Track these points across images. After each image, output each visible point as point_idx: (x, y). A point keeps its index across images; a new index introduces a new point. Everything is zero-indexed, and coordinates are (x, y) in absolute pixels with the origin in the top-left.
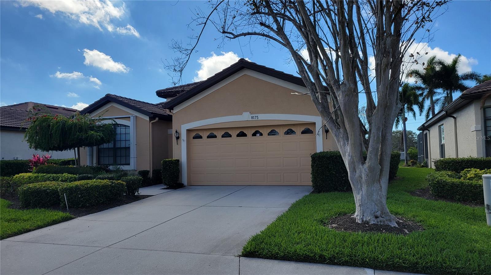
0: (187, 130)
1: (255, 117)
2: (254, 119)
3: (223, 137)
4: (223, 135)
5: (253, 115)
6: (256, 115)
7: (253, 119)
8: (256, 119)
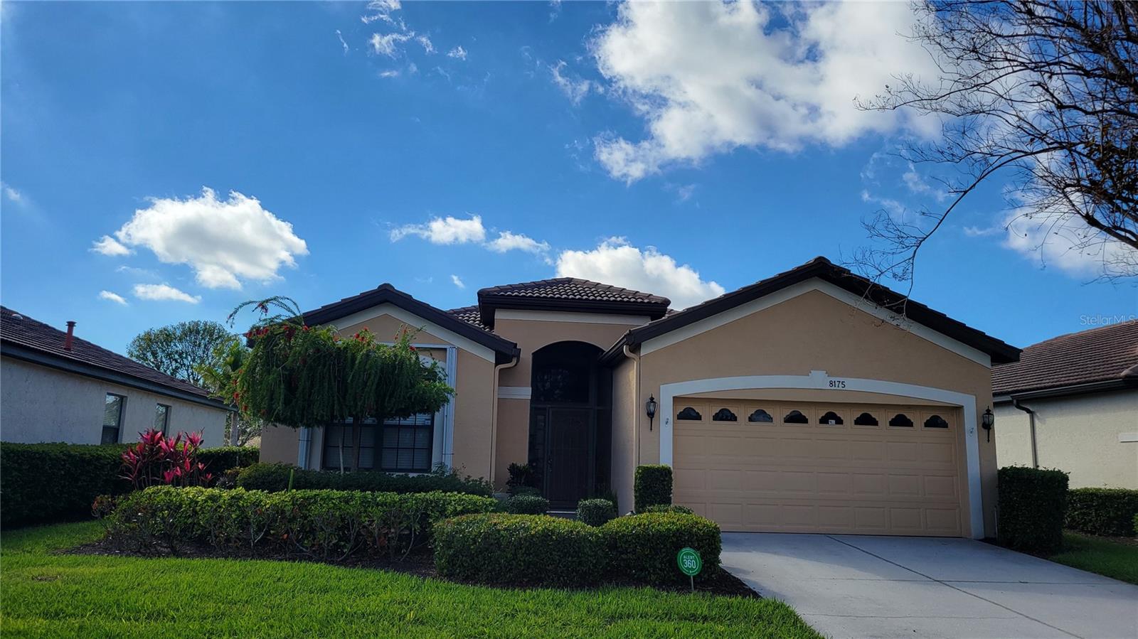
0: (674, 397)
1: (837, 383)
2: (836, 388)
3: (751, 419)
4: (752, 415)
5: (833, 379)
6: (841, 380)
7: (833, 388)
8: (840, 388)
